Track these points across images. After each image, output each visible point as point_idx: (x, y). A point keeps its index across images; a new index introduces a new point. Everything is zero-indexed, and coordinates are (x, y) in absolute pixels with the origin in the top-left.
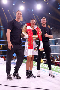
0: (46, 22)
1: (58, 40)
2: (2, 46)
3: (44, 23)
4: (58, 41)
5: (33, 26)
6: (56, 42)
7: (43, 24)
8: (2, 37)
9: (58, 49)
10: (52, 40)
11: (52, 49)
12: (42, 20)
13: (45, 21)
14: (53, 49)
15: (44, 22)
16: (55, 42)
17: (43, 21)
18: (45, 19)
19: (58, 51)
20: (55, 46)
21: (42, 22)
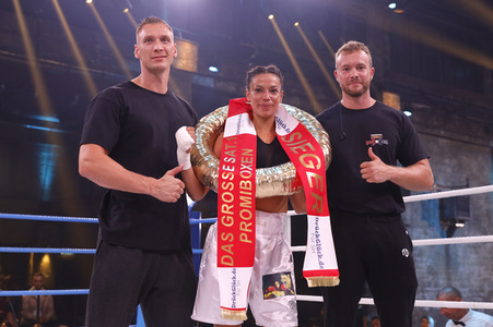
0: (368, 74)
1: (467, 198)
2: (46, 259)
3: (354, 80)
4: (467, 210)
5: (266, 119)
6: (450, 215)
7: (348, 93)
8: (46, 198)
9: (469, 269)
10: (423, 202)
11: (421, 268)
12: (339, 58)
13: (360, 67)
14: (431, 272)
15: (355, 73)
16: (443, 218)
17: (347, 68)
18: (364, 56)
19: (475, 282)
20: (447, 247)
21: (340, 75)
